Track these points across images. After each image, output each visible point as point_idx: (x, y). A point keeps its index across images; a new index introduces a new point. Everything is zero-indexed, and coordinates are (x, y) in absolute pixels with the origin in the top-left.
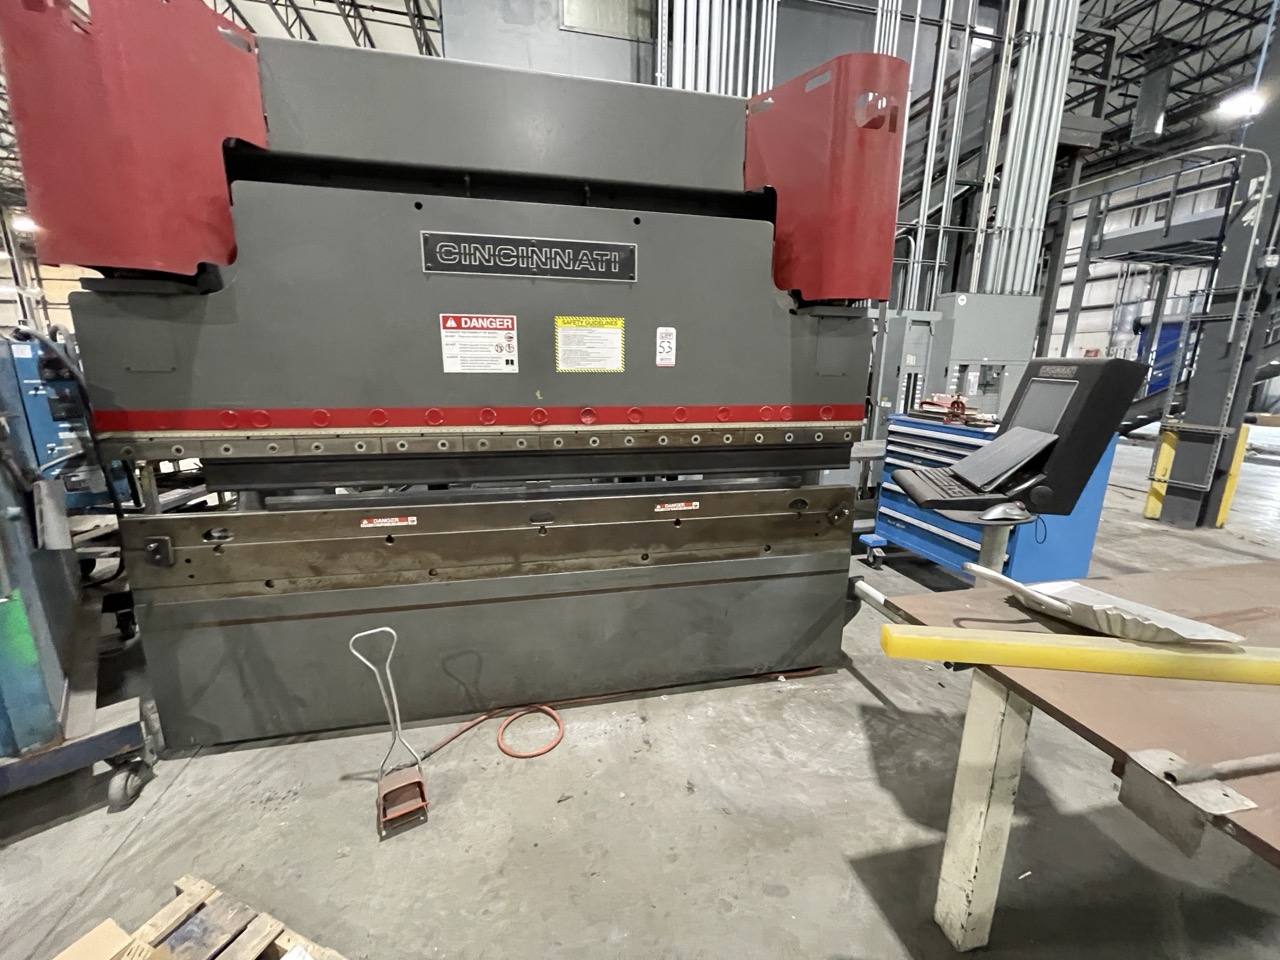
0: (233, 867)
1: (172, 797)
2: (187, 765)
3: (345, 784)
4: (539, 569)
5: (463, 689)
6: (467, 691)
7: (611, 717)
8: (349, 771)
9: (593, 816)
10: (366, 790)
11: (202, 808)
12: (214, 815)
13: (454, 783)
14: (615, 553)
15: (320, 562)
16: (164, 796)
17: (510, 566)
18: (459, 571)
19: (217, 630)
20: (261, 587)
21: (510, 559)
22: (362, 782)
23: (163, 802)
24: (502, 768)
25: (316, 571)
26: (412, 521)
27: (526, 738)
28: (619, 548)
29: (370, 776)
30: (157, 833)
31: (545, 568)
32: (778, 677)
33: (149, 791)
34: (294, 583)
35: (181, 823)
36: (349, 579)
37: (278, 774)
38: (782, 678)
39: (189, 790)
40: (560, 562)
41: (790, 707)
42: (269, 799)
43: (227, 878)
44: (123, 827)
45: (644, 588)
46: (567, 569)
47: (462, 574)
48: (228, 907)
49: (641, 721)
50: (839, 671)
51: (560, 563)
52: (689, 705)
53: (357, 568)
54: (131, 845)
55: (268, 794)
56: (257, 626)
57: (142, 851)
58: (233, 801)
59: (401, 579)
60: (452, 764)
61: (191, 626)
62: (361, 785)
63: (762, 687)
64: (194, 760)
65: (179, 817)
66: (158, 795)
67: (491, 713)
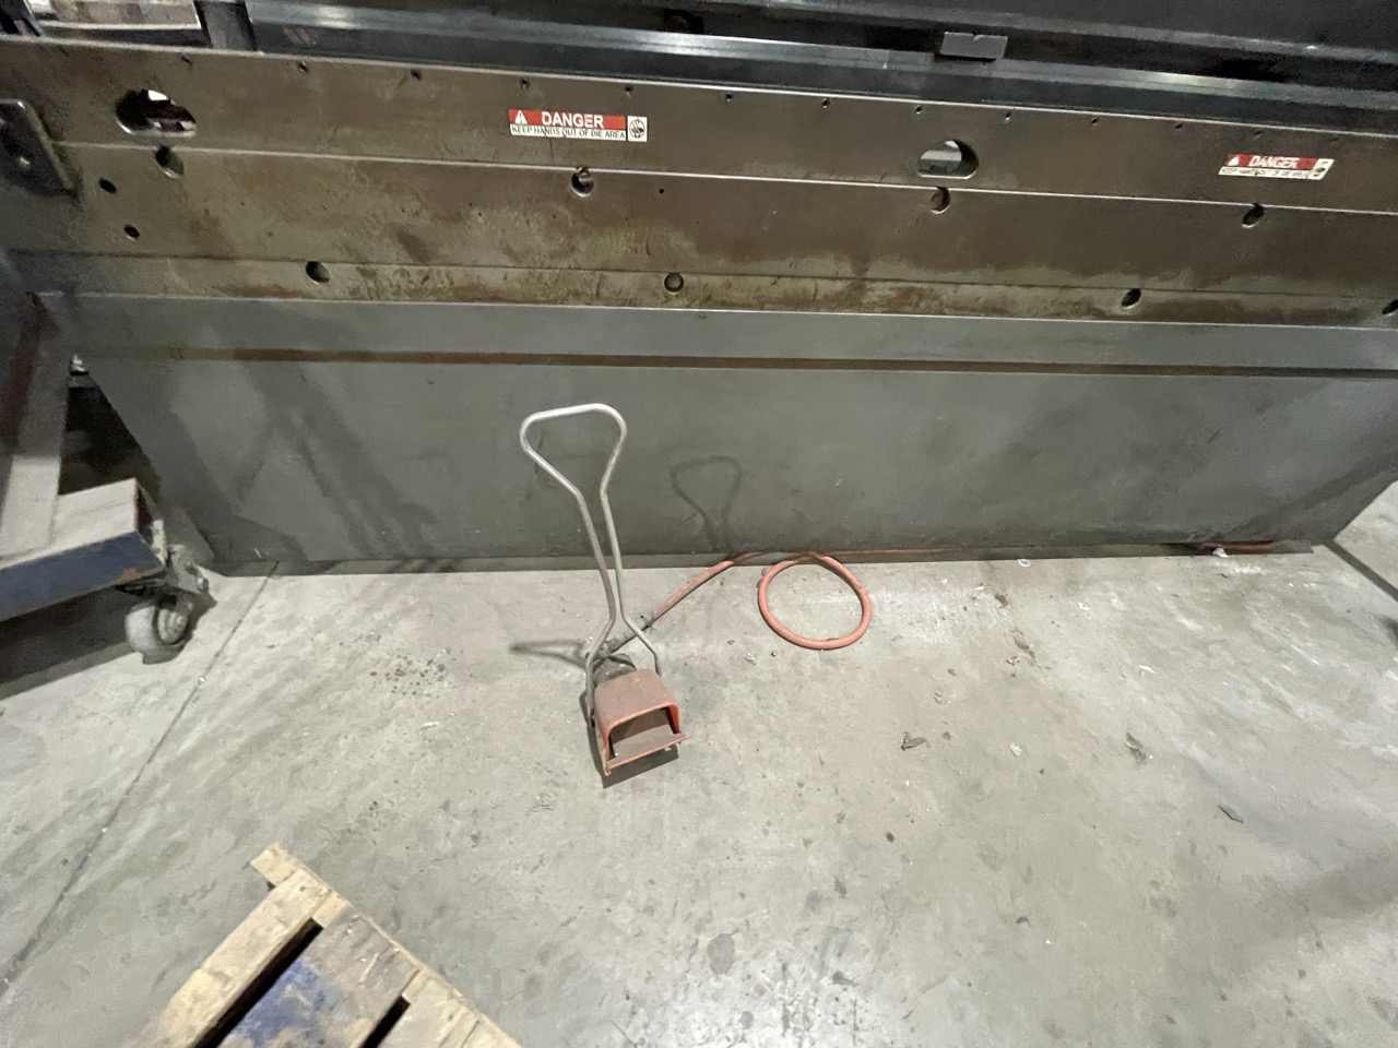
0: (358, 801)
1: (241, 647)
2: (261, 590)
3: (521, 662)
4: (903, 301)
5: (699, 520)
6: (708, 522)
7: (942, 588)
8: (523, 638)
9: (977, 787)
10: (557, 677)
11: (297, 672)
12: (317, 690)
13: (703, 683)
14: (1074, 281)
15: (422, 224)
16: (233, 642)
17: (839, 286)
18: (729, 286)
19: (235, 367)
20: (297, 276)
21: (847, 269)
22: (550, 660)
23: (231, 651)
24: (782, 667)
25: (416, 249)
26: (637, 128)
27: (806, 609)
28: (1088, 267)
29: (559, 650)
30: (225, 712)
31: (915, 298)
32: (1213, 549)
33: (205, 627)
34: (371, 275)
35: (265, 697)
36: (492, 278)
37: (406, 626)
38: (1221, 552)
39: (270, 638)
40: (949, 289)
41: (1259, 610)
42: (400, 673)
43: (352, 821)
44: (170, 690)
45: (1092, 369)
46: (957, 308)
47: (736, 295)
48: (356, 946)
49: (999, 605)
50: (1316, 549)
51: (947, 293)
52: (1072, 585)
53: (509, 252)
54: (186, 730)
55: (395, 662)
56: (314, 368)
57: (207, 743)
58: (342, 667)
59: (604, 292)
60: (693, 645)
61: (179, 353)
62: (547, 667)
63: (1188, 562)
64: (270, 580)
65: (258, 686)
66: (222, 639)
67: (736, 557)
